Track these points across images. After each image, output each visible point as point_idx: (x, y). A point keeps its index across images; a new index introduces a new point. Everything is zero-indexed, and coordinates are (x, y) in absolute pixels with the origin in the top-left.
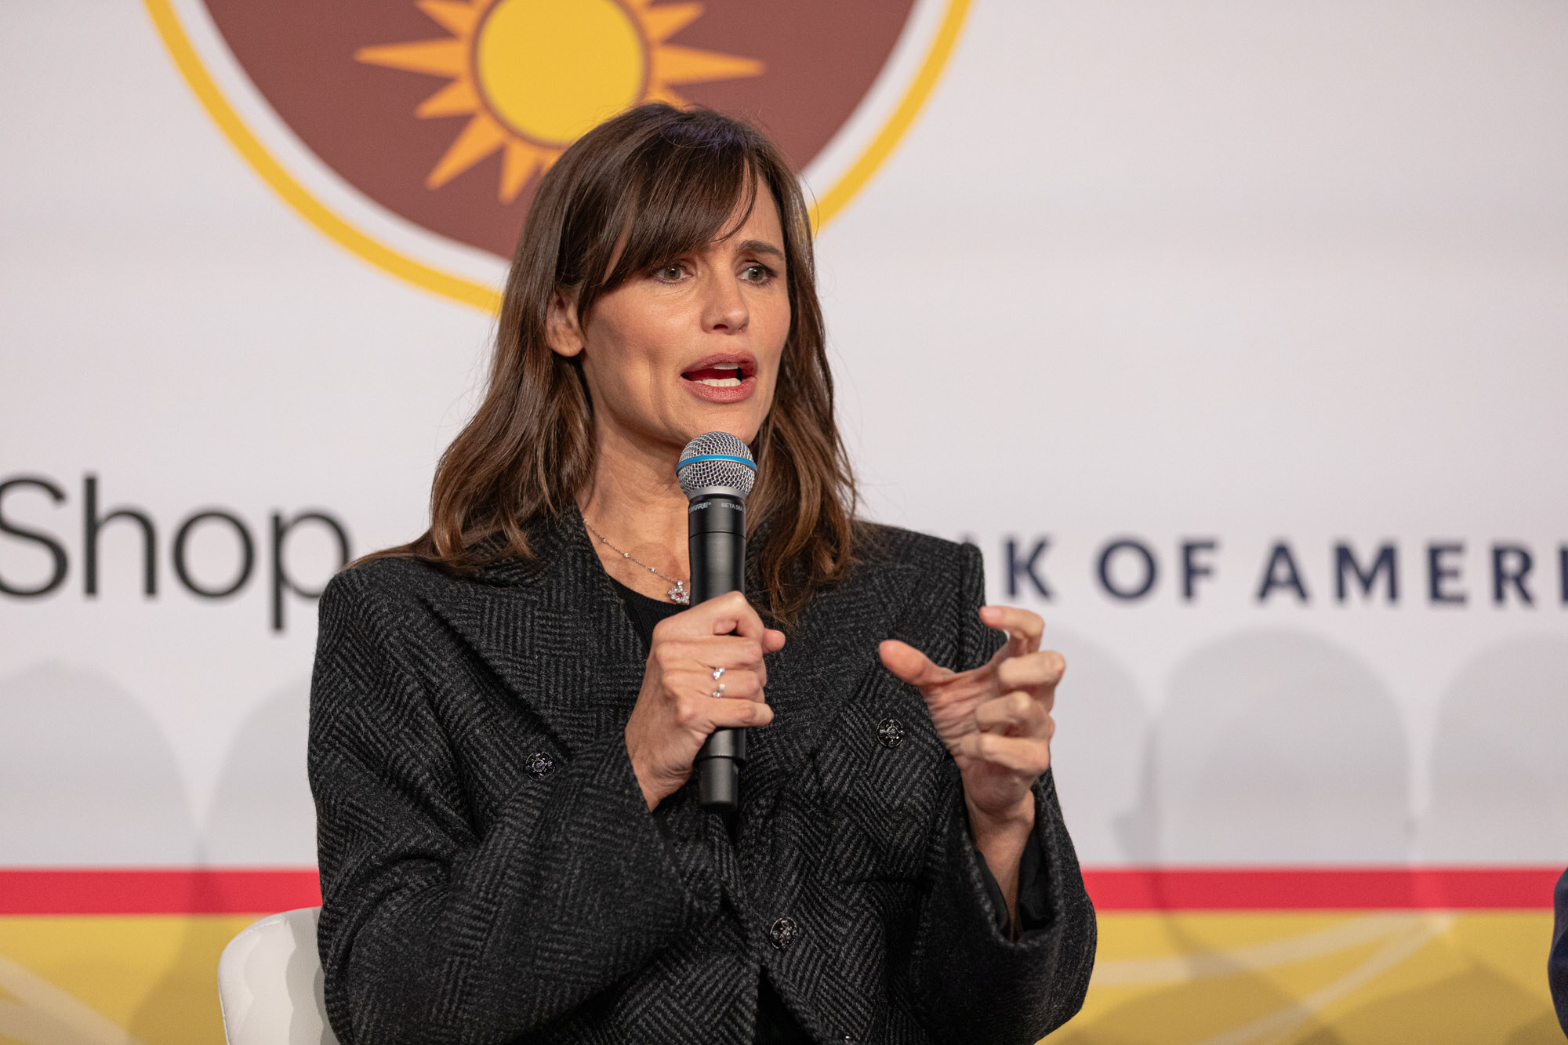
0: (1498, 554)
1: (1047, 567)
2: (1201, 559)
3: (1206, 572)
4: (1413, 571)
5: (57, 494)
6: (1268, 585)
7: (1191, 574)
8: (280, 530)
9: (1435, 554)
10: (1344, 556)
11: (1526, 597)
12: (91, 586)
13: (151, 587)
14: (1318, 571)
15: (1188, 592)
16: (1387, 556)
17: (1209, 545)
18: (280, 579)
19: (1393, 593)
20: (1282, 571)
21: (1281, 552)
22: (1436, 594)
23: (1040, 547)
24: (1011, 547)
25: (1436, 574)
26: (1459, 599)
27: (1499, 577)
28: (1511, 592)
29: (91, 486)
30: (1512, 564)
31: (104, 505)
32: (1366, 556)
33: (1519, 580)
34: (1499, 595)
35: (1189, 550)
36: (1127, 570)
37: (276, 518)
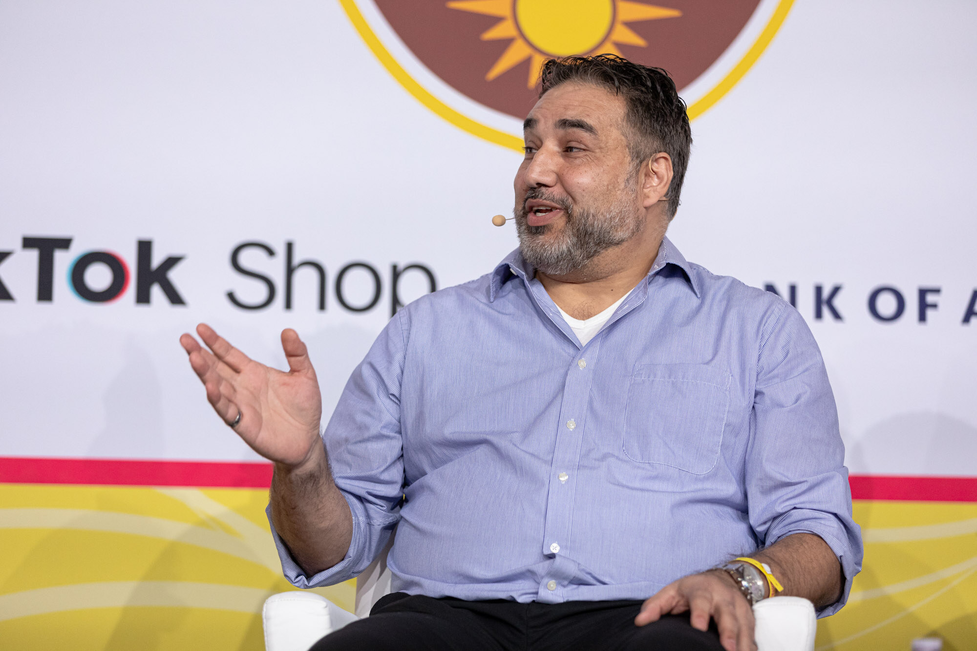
2: (930, 298)
3: (934, 306)
5: (271, 252)
6: (969, 315)
8: (396, 274)
12: (288, 305)
13: (322, 306)
15: (922, 317)
17: (937, 291)
18: (396, 302)
23: (836, 290)
24: (819, 290)
29: (290, 247)
31: (297, 259)
35: (923, 293)
36: (886, 303)
37: (395, 268)
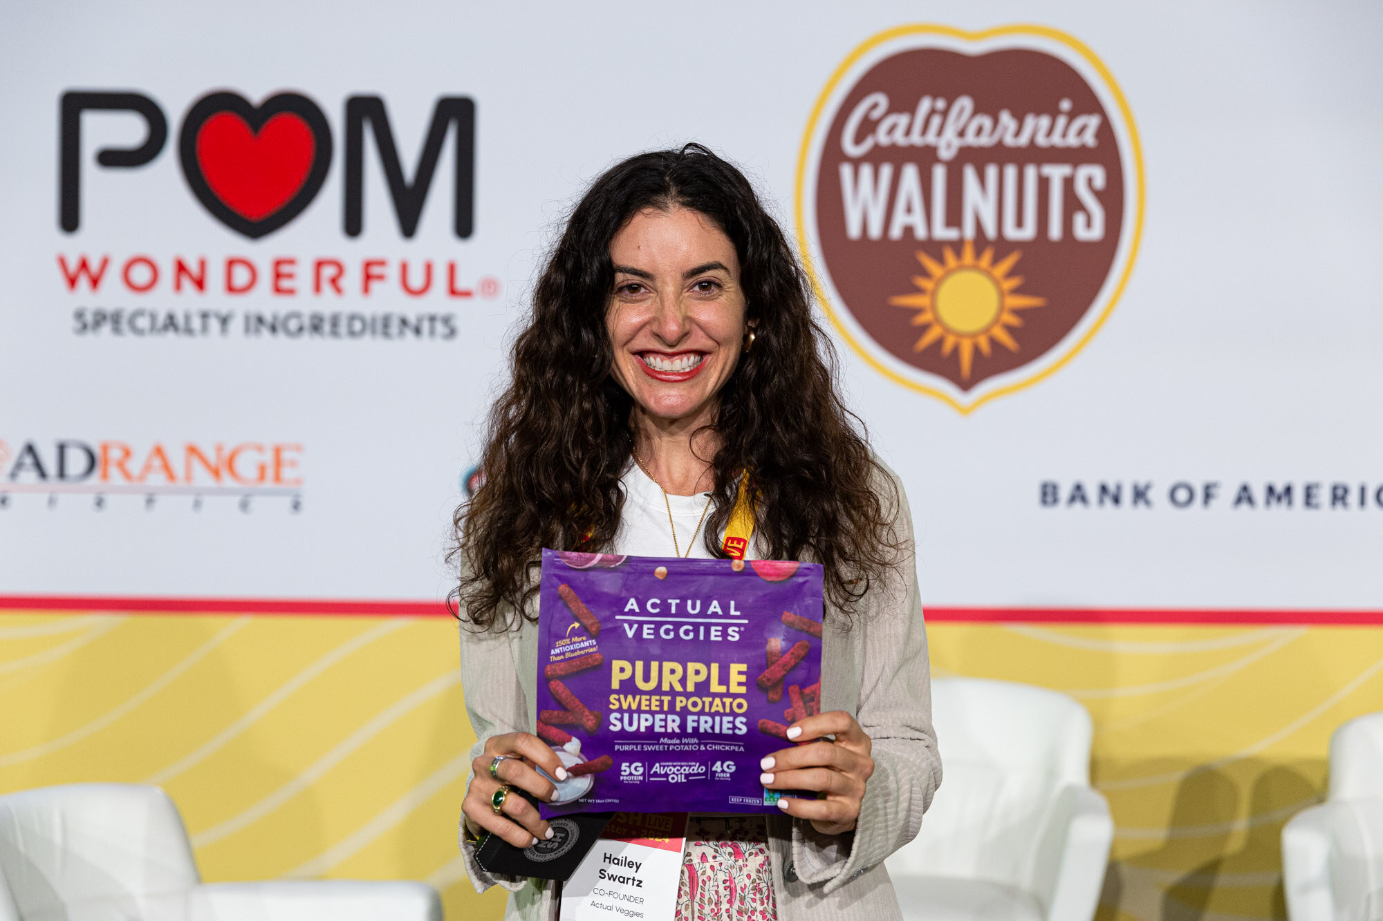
0: (1334, 488)
1: (1151, 495)
2: (1213, 490)
3: (1214, 496)
4: (1298, 495)
6: (1239, 500)
7: (1208, 496)
9: (1308, 488)
10: (1271, 490)
11: (1346, 505)
14: (1259, 494)
15: (1206, 504)
16: (1288, 490)
17: (1216, 485)
19: (1290, 503)
20: (1244, 495)
21: (1245, 489)
22: (1308, 504)
23: (1147, 487)
24: (1136, 486)
25: (1308, 496)
26: (1317, 506)
27: (1335, 497)
28: (1338, 503)
30: (1340, 492)
32: (1279, 489)
33: (1343, 498)
34: (1334, 504)
35: (1208, 487)
36: (1182, 495)
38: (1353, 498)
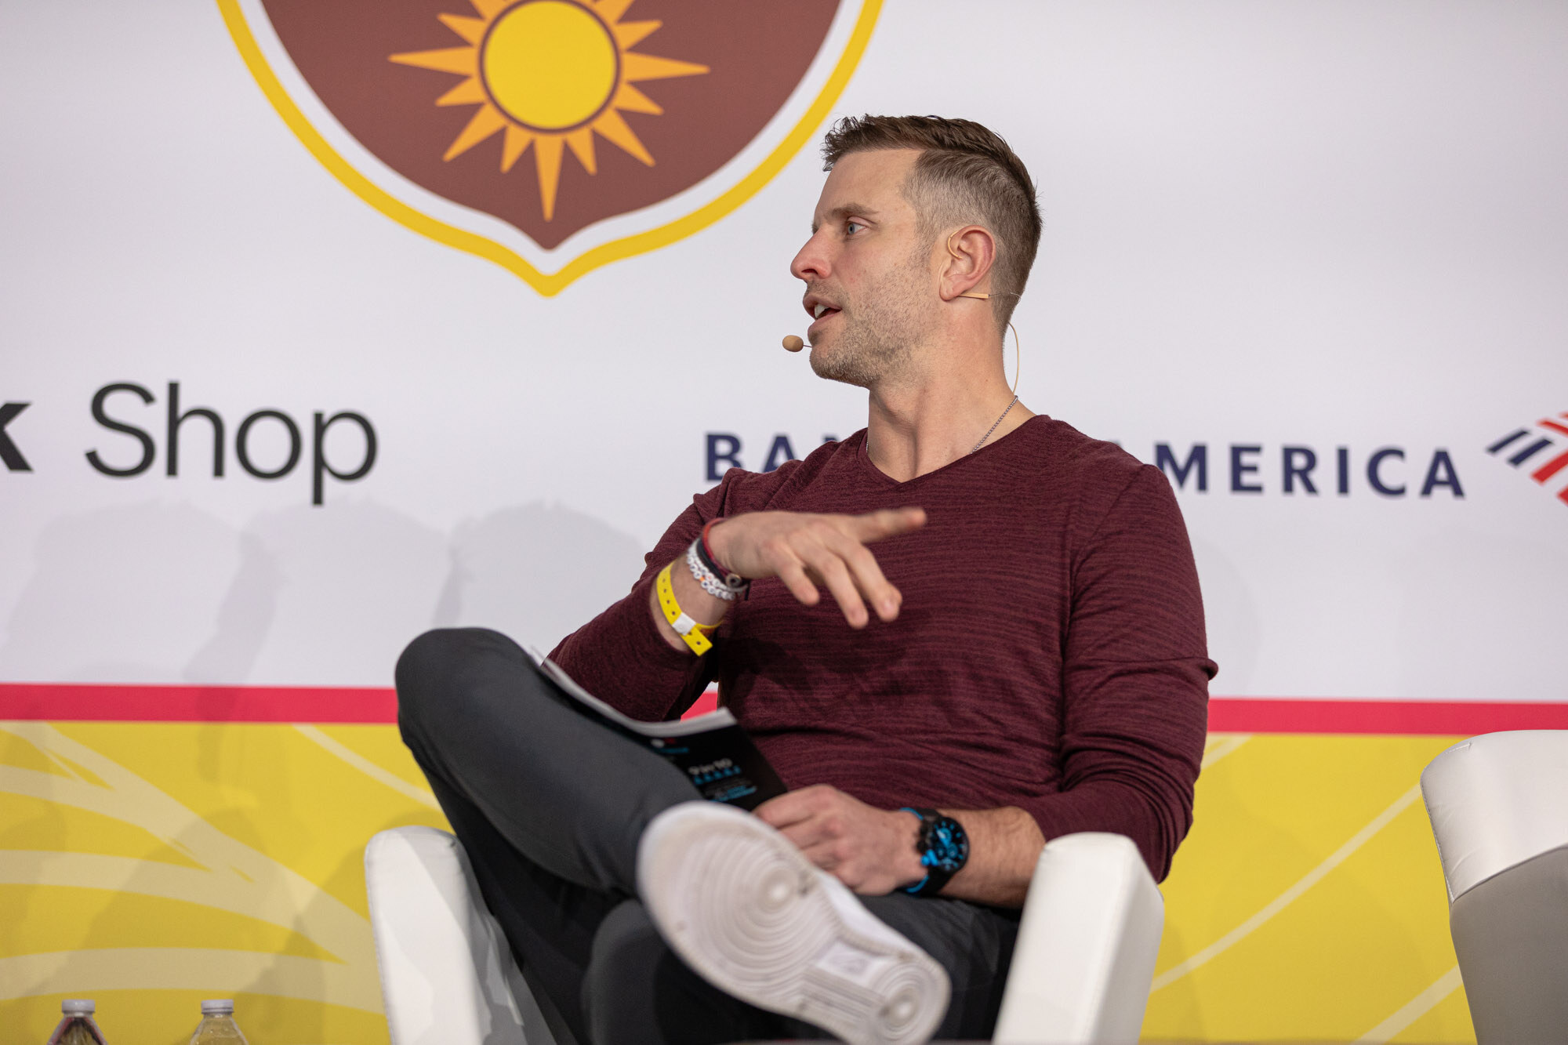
0: (1288, 453)
4: (1219, 466)
5: (147, 397)
8: (321, 426)
9: (1237, 452)
10: (1164, 454)
11: (1310, 488)
12: (172, 470)
13: (219, 470)
16: (1199, 454)
18: (320, 463)
19: (1202, 485)
22: (1237, 486)
25: (1237, 469)
26: (1257, 489)
27: (1289, 471)
28: (1297, 482)
29: (173, 389)
30: (1299, 461)
31: (183, 407)
32: (1181, 456)
33: (1304, 474)
34: (1288, 487)
37: (318, 417)
38: (1325, 475)
